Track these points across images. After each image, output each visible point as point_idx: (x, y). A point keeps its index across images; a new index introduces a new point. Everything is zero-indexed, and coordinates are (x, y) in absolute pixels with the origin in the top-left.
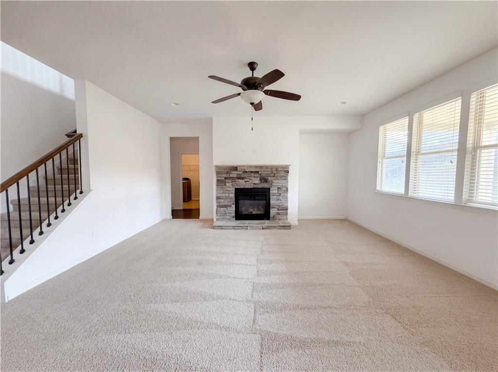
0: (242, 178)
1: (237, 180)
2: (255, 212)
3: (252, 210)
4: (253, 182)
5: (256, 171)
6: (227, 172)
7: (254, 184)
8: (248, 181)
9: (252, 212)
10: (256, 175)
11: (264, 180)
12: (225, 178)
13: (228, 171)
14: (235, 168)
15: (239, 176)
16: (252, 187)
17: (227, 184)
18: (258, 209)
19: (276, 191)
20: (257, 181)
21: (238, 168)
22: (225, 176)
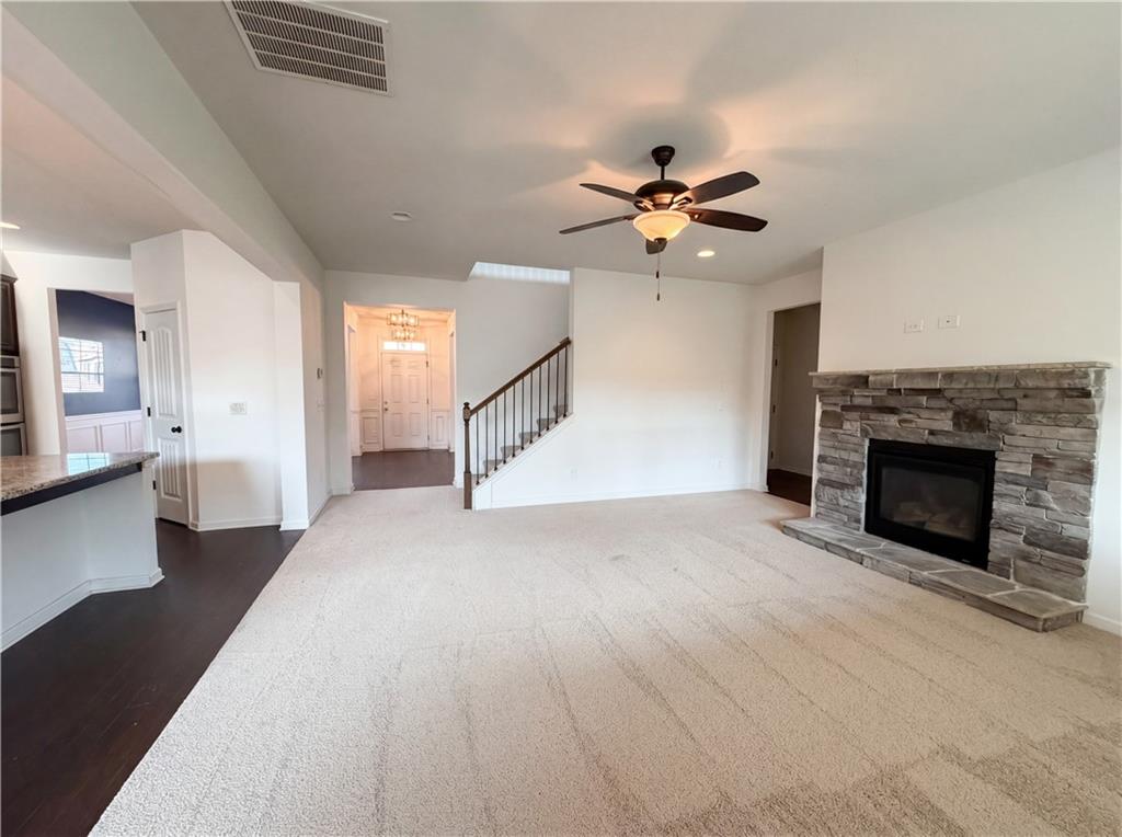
0: (893, 411)
1: (872, 416)
2: (938, 526)
3: (926, 517)
4: (931, 426)
5: (932, 388)
6: (844, 393)
7: (932, 433)
8: (911, 421)
9: (924, 523)
10: (935, 403)
11: (967, 419)
12: (844, 408)
13: (843, 388)
14: (862, 380)
15: (879, 404)
16: (924, 442)
17: (847, 425)
18: (953, 522)
19: (1026, 470)
20: (945, 423)
21: (871, 378)
22: (840, 401)
